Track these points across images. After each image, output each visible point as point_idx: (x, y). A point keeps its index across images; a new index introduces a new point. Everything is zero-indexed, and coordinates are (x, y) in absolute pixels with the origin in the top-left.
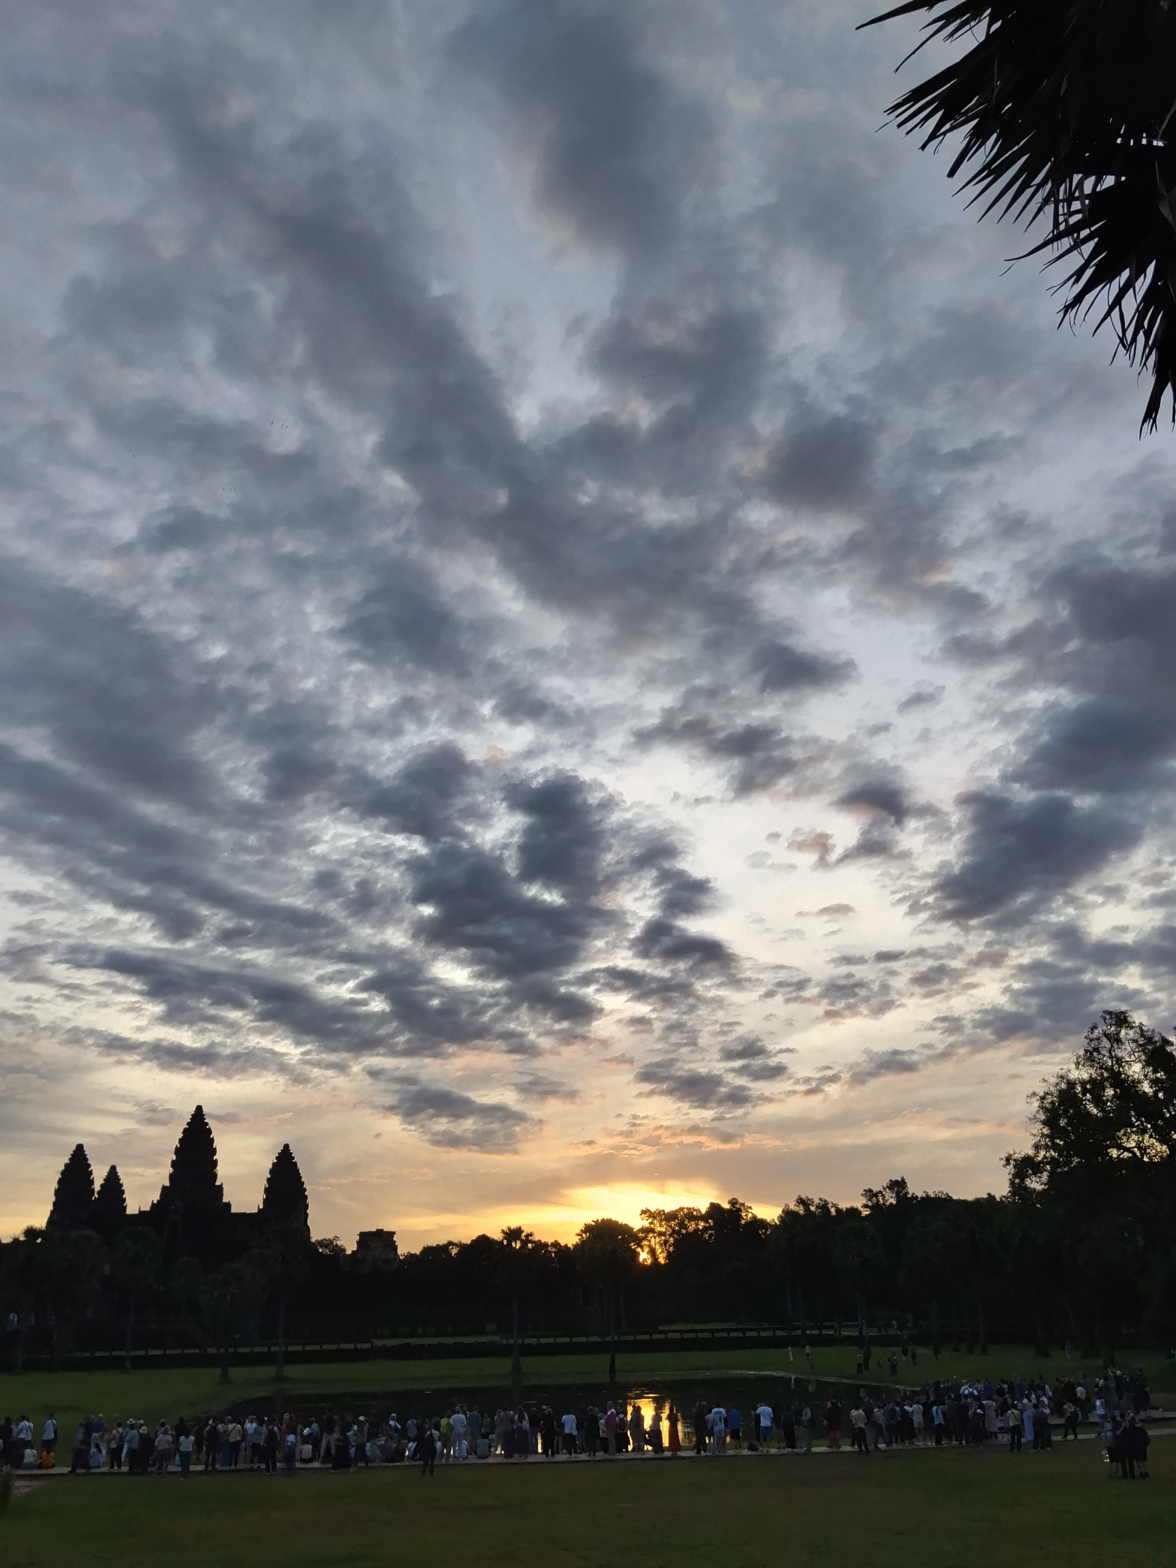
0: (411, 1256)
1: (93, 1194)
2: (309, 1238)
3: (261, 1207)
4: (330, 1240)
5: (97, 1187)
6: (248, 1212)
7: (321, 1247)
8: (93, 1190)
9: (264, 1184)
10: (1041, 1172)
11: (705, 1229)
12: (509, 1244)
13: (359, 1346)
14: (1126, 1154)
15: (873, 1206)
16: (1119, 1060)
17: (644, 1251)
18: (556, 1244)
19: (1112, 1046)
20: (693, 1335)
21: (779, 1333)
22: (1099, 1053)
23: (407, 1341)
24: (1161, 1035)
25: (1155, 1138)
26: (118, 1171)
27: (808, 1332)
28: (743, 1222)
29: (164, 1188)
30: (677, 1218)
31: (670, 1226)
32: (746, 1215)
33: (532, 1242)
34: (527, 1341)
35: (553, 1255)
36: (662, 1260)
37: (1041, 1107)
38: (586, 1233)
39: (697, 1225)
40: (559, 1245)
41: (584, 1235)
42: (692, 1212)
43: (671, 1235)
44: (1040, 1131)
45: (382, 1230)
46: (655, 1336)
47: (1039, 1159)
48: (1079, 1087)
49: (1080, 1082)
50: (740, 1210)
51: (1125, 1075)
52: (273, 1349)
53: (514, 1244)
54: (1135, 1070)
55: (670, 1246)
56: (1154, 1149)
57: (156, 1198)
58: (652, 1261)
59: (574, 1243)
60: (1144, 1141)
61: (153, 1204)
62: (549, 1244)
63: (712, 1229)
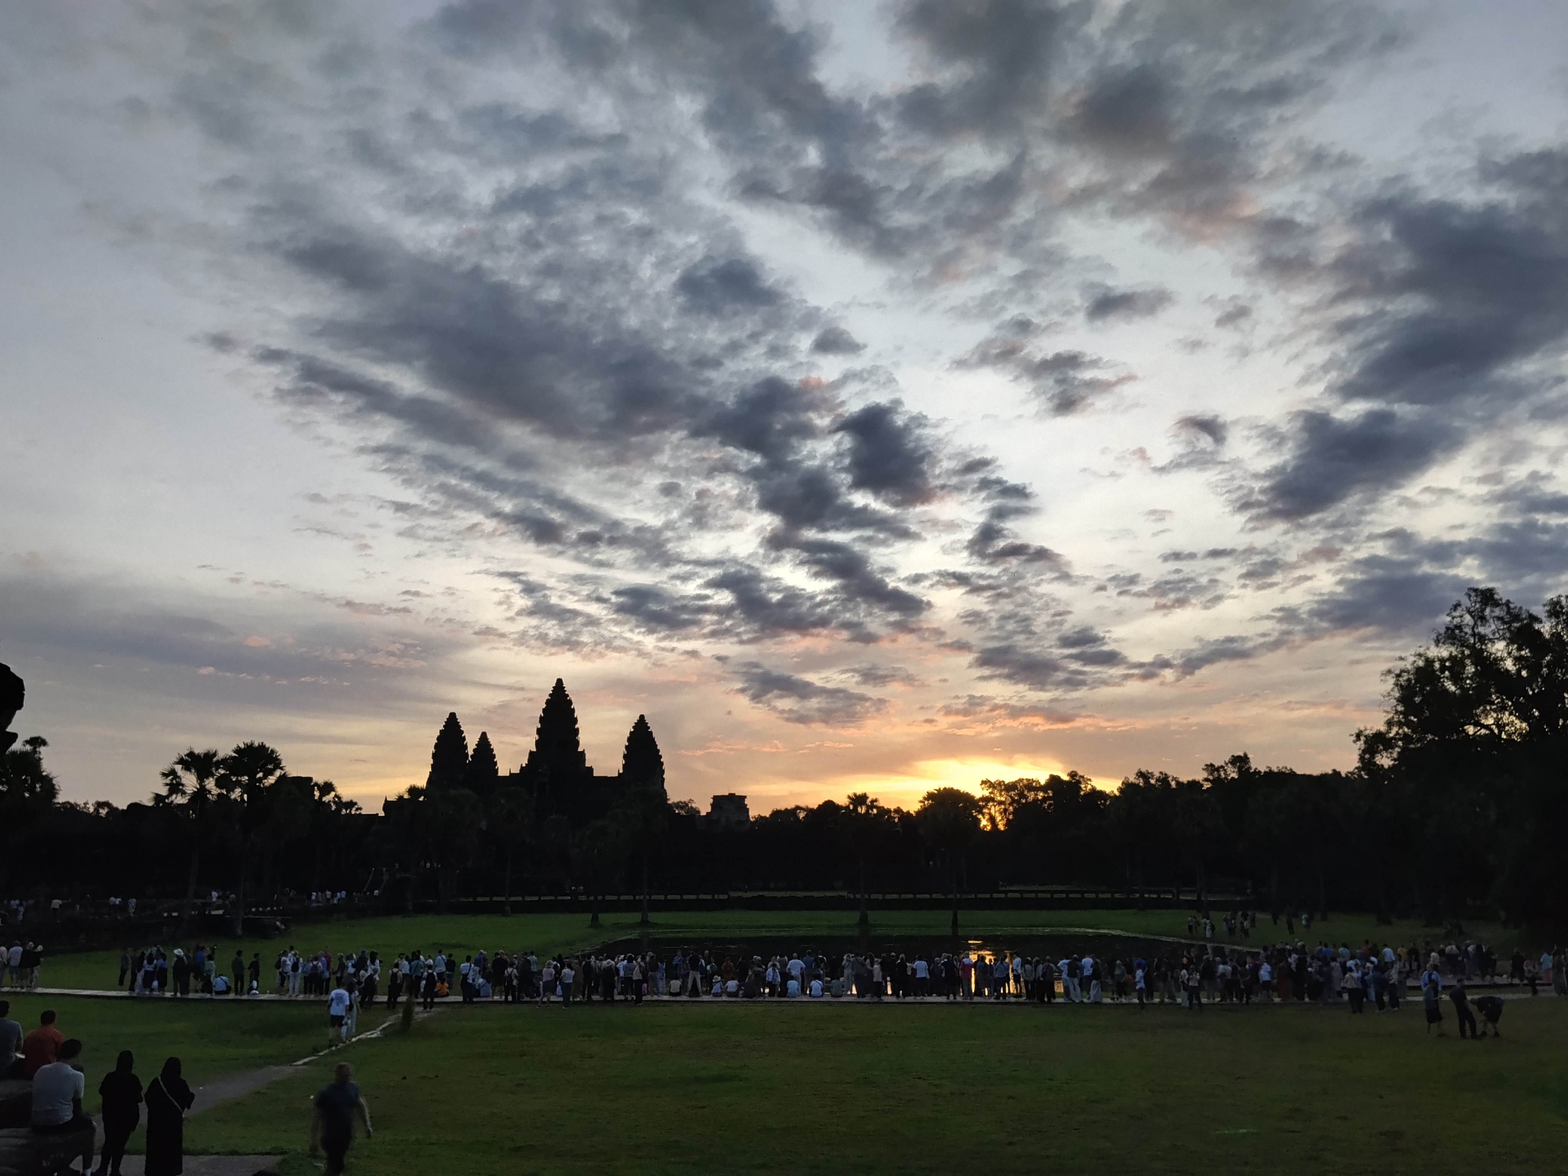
0: (761, 819)
1: (467, 758)
2: (667, 800)
3: (621, 771)
4: (685, 802)
5: (470, 752)
6: (609, 775)
7: (677, 808)
8: (467, 754)
9: (623, 751)
10: (1393, 748)
11: (1044, 799)
12: (855, 809)
13: (716, 897)
14: (1483, 731)
15: (1214, 780)
16: (1482, 639)
17: (984, 818)
18: (898, 811)
19: (1475, 624)
20: (1033, 895)
21: (1117, 896)
22: (1461, 631)
23: (761, 893)
24: (1528, 612)
25: (1515, 716)
26: (489, 736)
27: (1146, 896)
28: (1082, 793)
29: (531, 753)
30: (1017, 788)
31: (1011, 797)
32: (1085, 787)
33: (877, 807)
34: (873, 896)
35: (896, 820)
36: (1001, 827)
37: (1396, 685)
38: (928, 800)
39: (1036, 795)
40: (902, 811)
41: (926, 802)
42: (1032, 783)
43: (1010, 804)
44: (1394, 708)
45: (734, 794)
46: (995, 895)
47: (1391, 735)
48: (1437, 665)
49: (1439, 660)
50: (1079, 782)
51: (1488, 652)
52: (637, 897)
53: (859, 809)
54: (1499, 648)
55: (1009, 814)
56: (1513, 726)
57: (525, 762)
58: (992, 828)
59: (916, 810)
60: (1504, 718)
61: (522, 767)
62: (892, 810)
63: (1052, 802)
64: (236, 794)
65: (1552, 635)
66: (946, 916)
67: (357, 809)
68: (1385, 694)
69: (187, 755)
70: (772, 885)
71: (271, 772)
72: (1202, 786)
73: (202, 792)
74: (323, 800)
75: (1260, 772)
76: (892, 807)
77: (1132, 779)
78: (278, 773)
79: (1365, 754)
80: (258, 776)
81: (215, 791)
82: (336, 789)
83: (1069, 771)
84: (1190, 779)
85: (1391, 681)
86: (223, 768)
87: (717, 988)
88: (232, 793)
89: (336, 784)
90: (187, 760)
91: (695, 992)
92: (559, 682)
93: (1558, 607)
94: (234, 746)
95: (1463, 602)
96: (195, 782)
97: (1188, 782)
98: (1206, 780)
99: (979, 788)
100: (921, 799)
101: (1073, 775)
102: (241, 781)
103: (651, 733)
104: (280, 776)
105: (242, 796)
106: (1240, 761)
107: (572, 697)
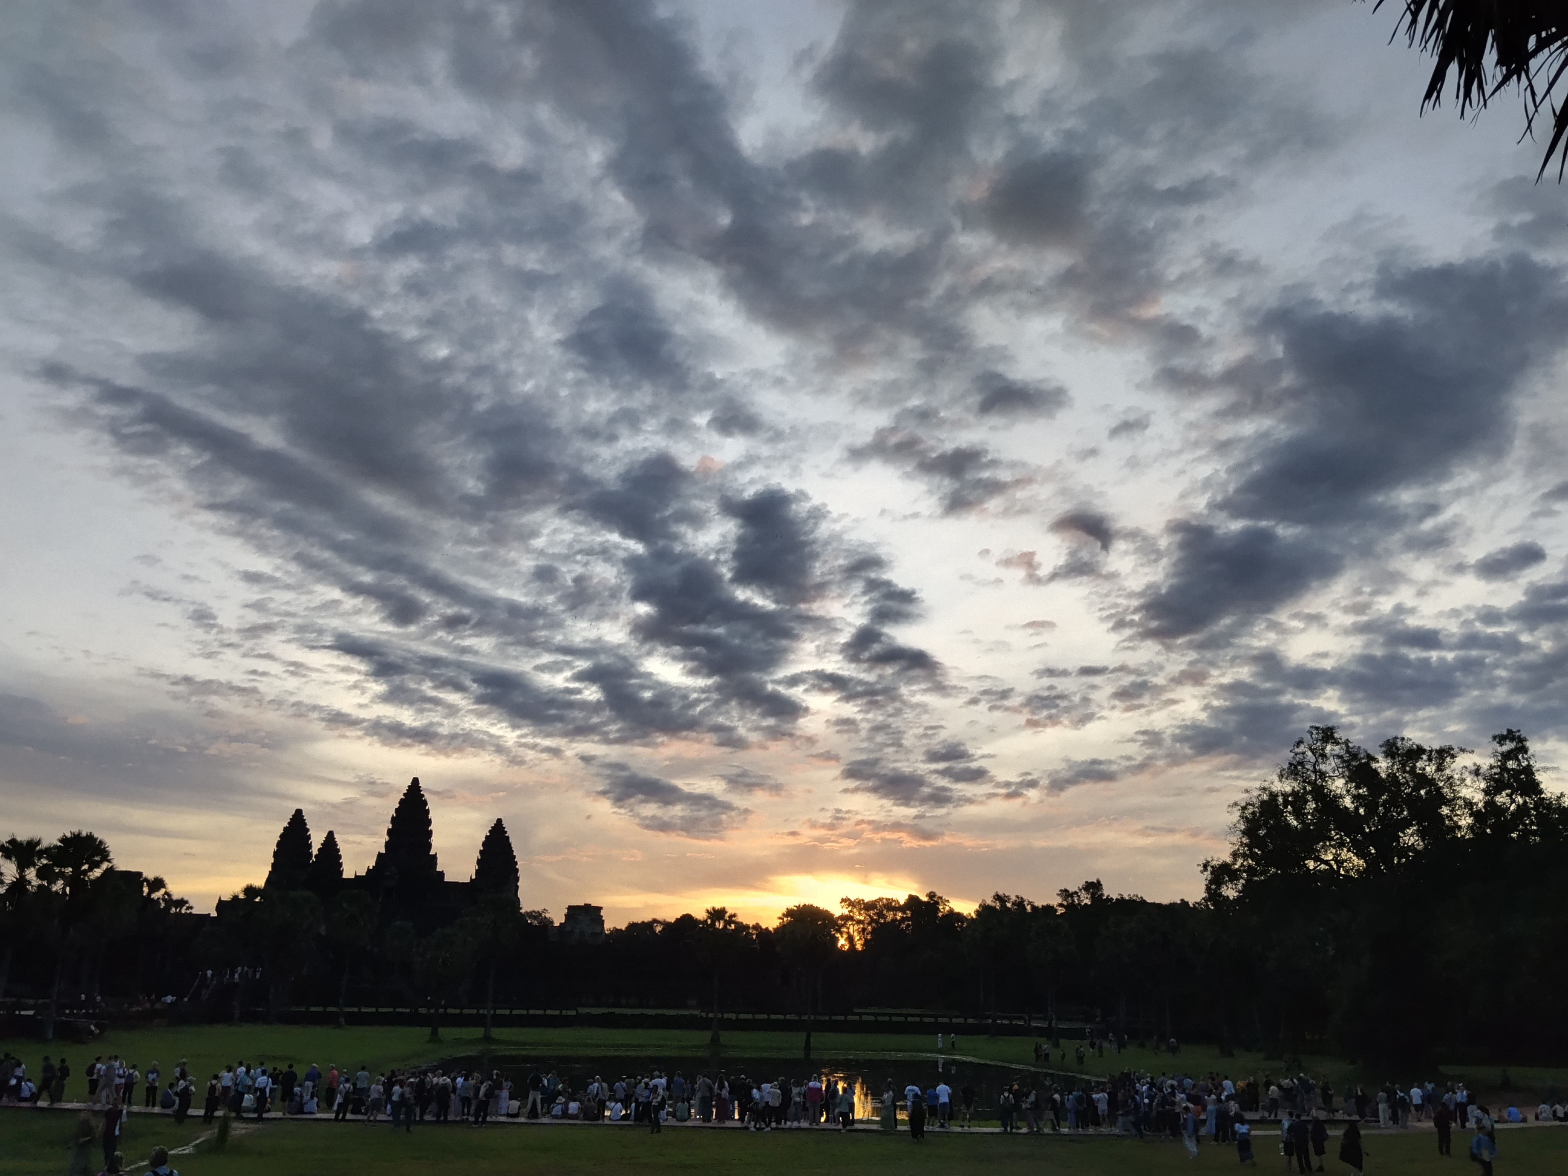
0: (617, 931)
1: (311, 858)
2: (519, 909)
3: (474, 877)
4: (538, 912)
5: (315, 851)
6: (460, 881)
7: (530, 918)
8: (311, 854)
9: (477, 855)
10: (1238, 880)
11: (903, 919)
12: (713, 923)
13: (564, 1012)
14: (1323, 866)
15: (1068, 905)
16: (1322, 775)
17: (842, 937)
18: (757, 927)
19: (1317, 761)
20: (887, 1018)
21: (970, 1021)
22: (1304, 767)
23: (611, 1010)
24: (1366, 752)
25: (1353, 852)
26: (336, 836)
27: (999, 1022)
28: (940, 915)
29: (380, 855)
30: (876, 908)
31: (869, 916)
32: (943, 908)
33: (734, 922)
34: (726, 1016)
35: (754, 937)
36: (859, 947)
37: (1242, 817)
38: (787, 917)
39: (895, 915)
40: (760, 927)
41: (785, 919)
42: (891, 903)
43: (869, 924)
44: (1239, 840)
45: (590, 905)
46: (849, 1018)
47: (1236, 867)
48: (1280, 799)
49: (1282, 795)
50: (937, 903)
51: (1328, 789)
52: (481, 1012)
53: (717, 924)
54: (1338, 785)
55: (868, 934)
56: (1351, 862)
57: (372, 863)
58: (849, 948)
59: (775, 927)
60: (1342, 855)
61: (369, 870)
62: (751, 926)
63: (910, 923)
64: (58, 886)
65: (1388, 776)
66: (799, 1038)
67: (188, 908)
68: (1231, 825)
69: (9, 842)
70: (623, 1001)
71: (97, 865)
72: (1056, 911)
73: (21, 882)
74: (152, 897)
75: (1112, 899)
76: (751, 923)
77: (989, 901)
78: (105, 866)
79: (1212, 885)
80: (83, 868)
81: (36, 882)
82: (167, 886)
83: (928, 891)
84: (1045, 904)
85: (1236, 815)
86: (46, 858)
87: (557, 1110)
88: (53, 885)
89: (167, 880)
90: (8, 848)
91: (533, 1114)
92: (416, 781)
93: (1394, 748)
94: (60, 835)
95: (1305, 740)
96: (15, 872)
97: (1043, 906)
98: (1061, 905)
99: (839, 905)
100: (780, 915)
101: (931, 895)
102: (64, 872)
103: (508, 838)
104: (107, 869)
105: (64, 889)
106: (1093, 887)
107: (427, 796)
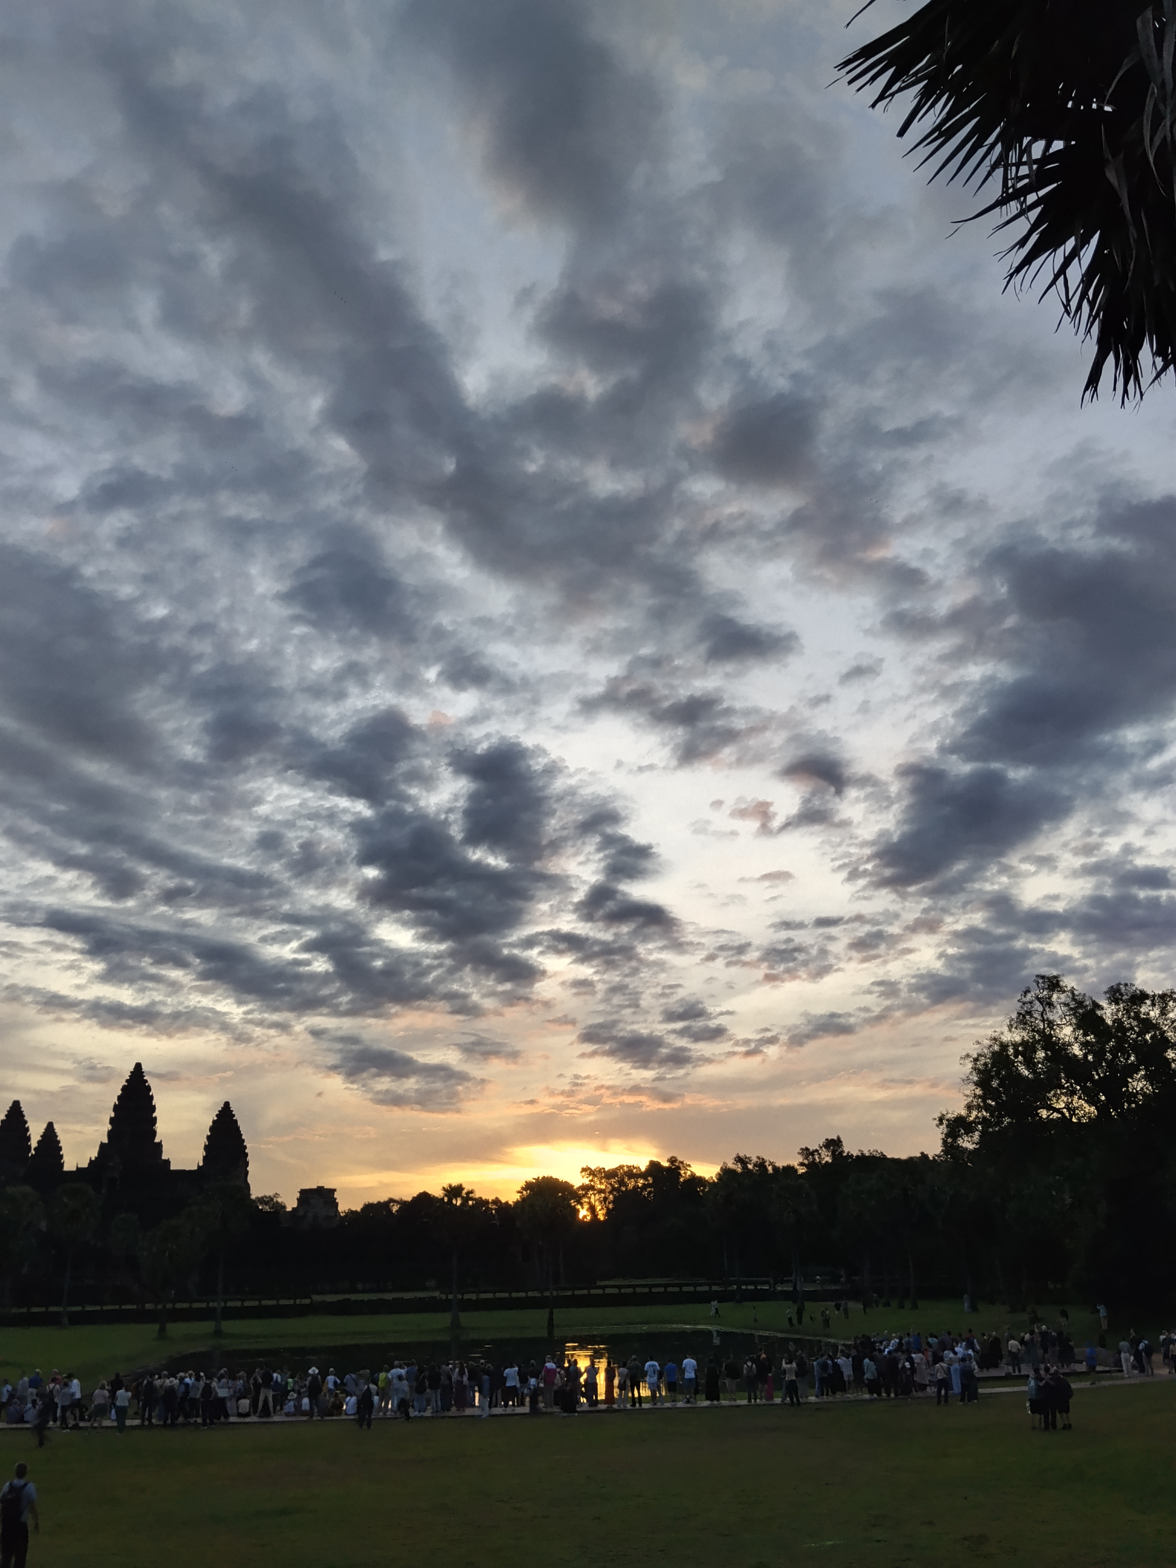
0: (352, 1213)
1: (30, 1150)
2: (250, 1195)
3: (201, 1164)
4: (270, 1197)
5: (34, 1143)
6: (187, 1169)
7: (261, 1203)
8: (30, 1147)
9: (204, 1141)
10: (974, 1132)
11: (645, 1186)
12: (450, 1202)
13: (298, 1302)
14: (1055, 1115)
15: (809, 1164)
16: (1050, 1023)
17: (583, 1207)
18: (496, 1201)
19: (1044, 1010)
20: (631, 1290)
21: (715, 1288)
22: (1032, 1016)
23: (347, 1296)
24: (1090, 999)
25: (1084, 1100)
26: (55, 1127)
27: (743, 1287)
28: (681, 1179)
29: (102, 1145)
30: (617, 1176)
31: (611, 1184)
32: (685, 1173)
33: (473, 1199)
34: (466, 1296)
35: (494, 1211)
36: (601, 1217)
37: (974, 1068)
38: (527, 1190)
39: (637, 1182)
40: (500, 1201)
41: (525, 1192)
42: (632, 1171)
43: (610, 1192)
44: (973, 1092)
45: (323, 1187)
46: (593, 1292)
47: (971, 1119)
48: (1011, 1049)
49: (1013, 1045)
50: (679, 1168)
51: (1056, 1037)
52: (211, 1304)
53: (454, 1201)
54: (1067, 1033)
55: (609, 1204)
56: (1082, 1109)
57: (94, 1154)
58: (591, 1218)
59: (515, 1201)
60: (1074, 1102)
61: (91, 1161)
62: (490, 1201)
63: (651, 1187)
65: (1113, 1022)
66: (542, 1314)
72: (797, 1170)
76: (491, 1198)
77: (730, 1164)
79: (947, 1138)
84: (786, 1164)
85: (968, 1066)
92: (138, 1066)
93: (1118, 994)
95: (1032, 989)
97: (784, 1166)
98: (802, 1164)
99: (580, 1176)
100: (520, 1189)
101: (673, 1161)
103: (236, 1121)
106: (834, 1145)
107: (150, 1083)
